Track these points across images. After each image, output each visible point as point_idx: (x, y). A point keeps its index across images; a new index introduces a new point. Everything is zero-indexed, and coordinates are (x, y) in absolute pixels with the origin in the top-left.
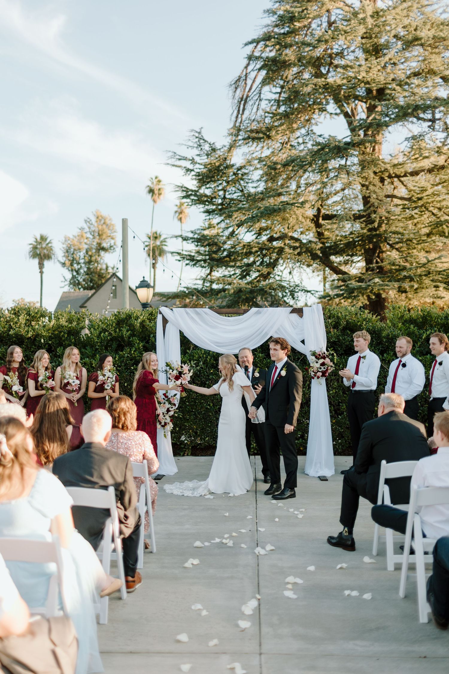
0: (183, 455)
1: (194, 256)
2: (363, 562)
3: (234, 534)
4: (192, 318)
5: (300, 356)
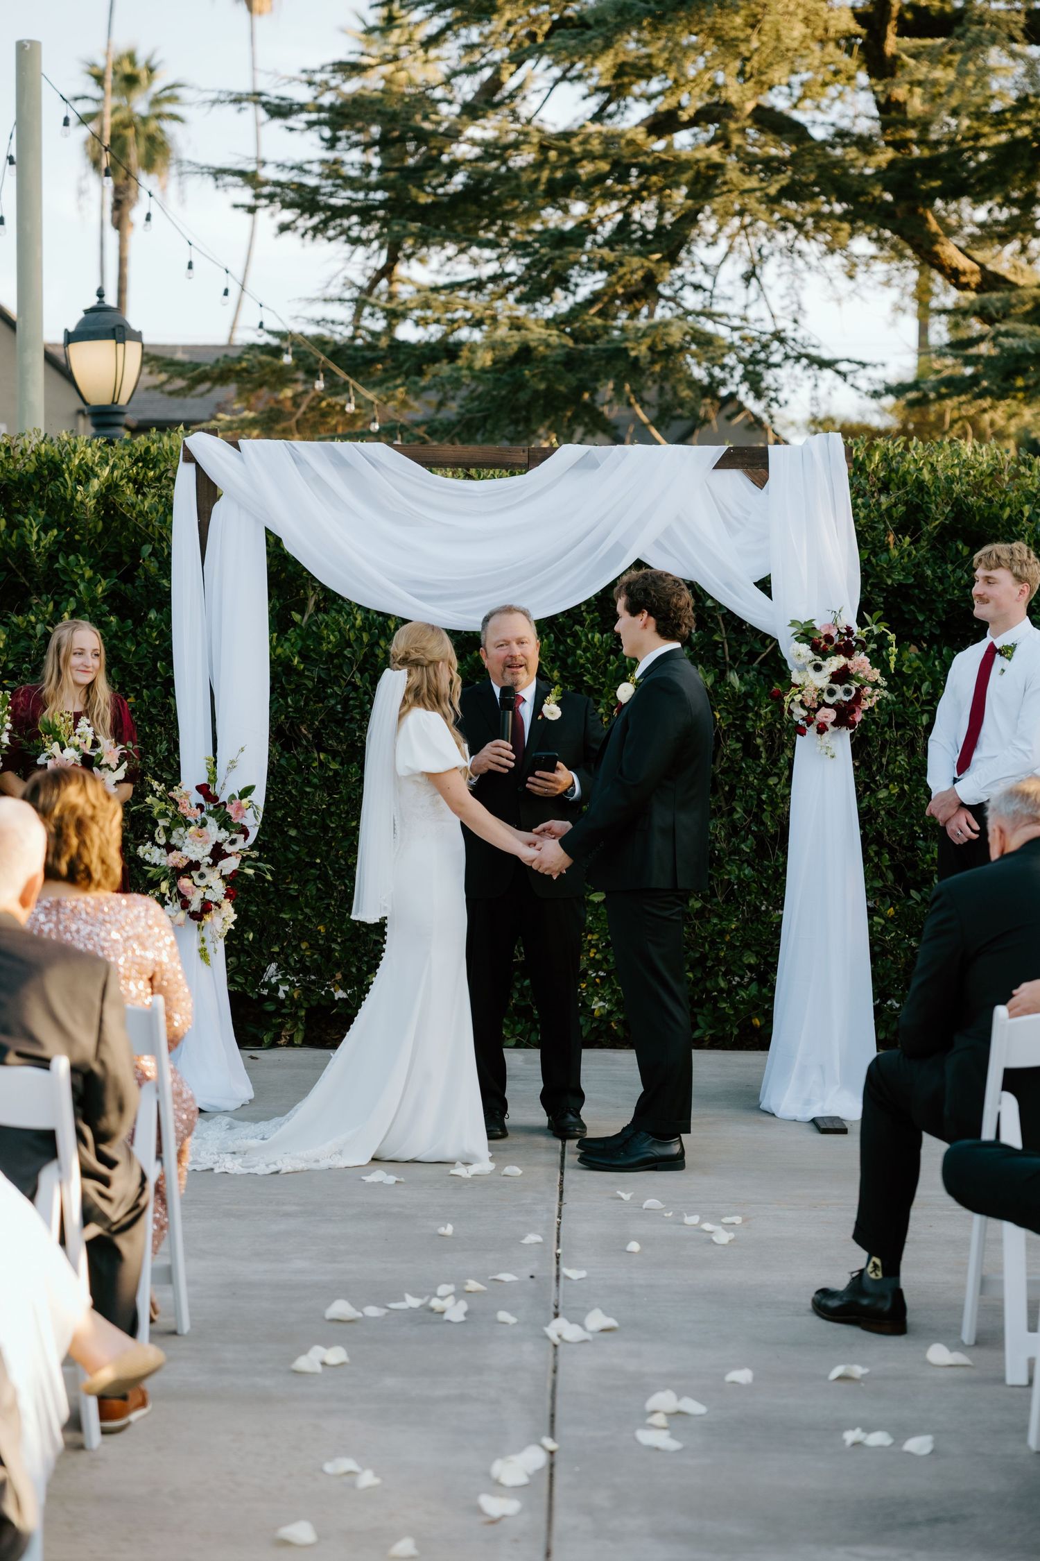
0: (274, 1045)
1: (316, 190)
2: (927, 1363)
3: (473, 1285)
4: (317, 481)
5: (758, 646)
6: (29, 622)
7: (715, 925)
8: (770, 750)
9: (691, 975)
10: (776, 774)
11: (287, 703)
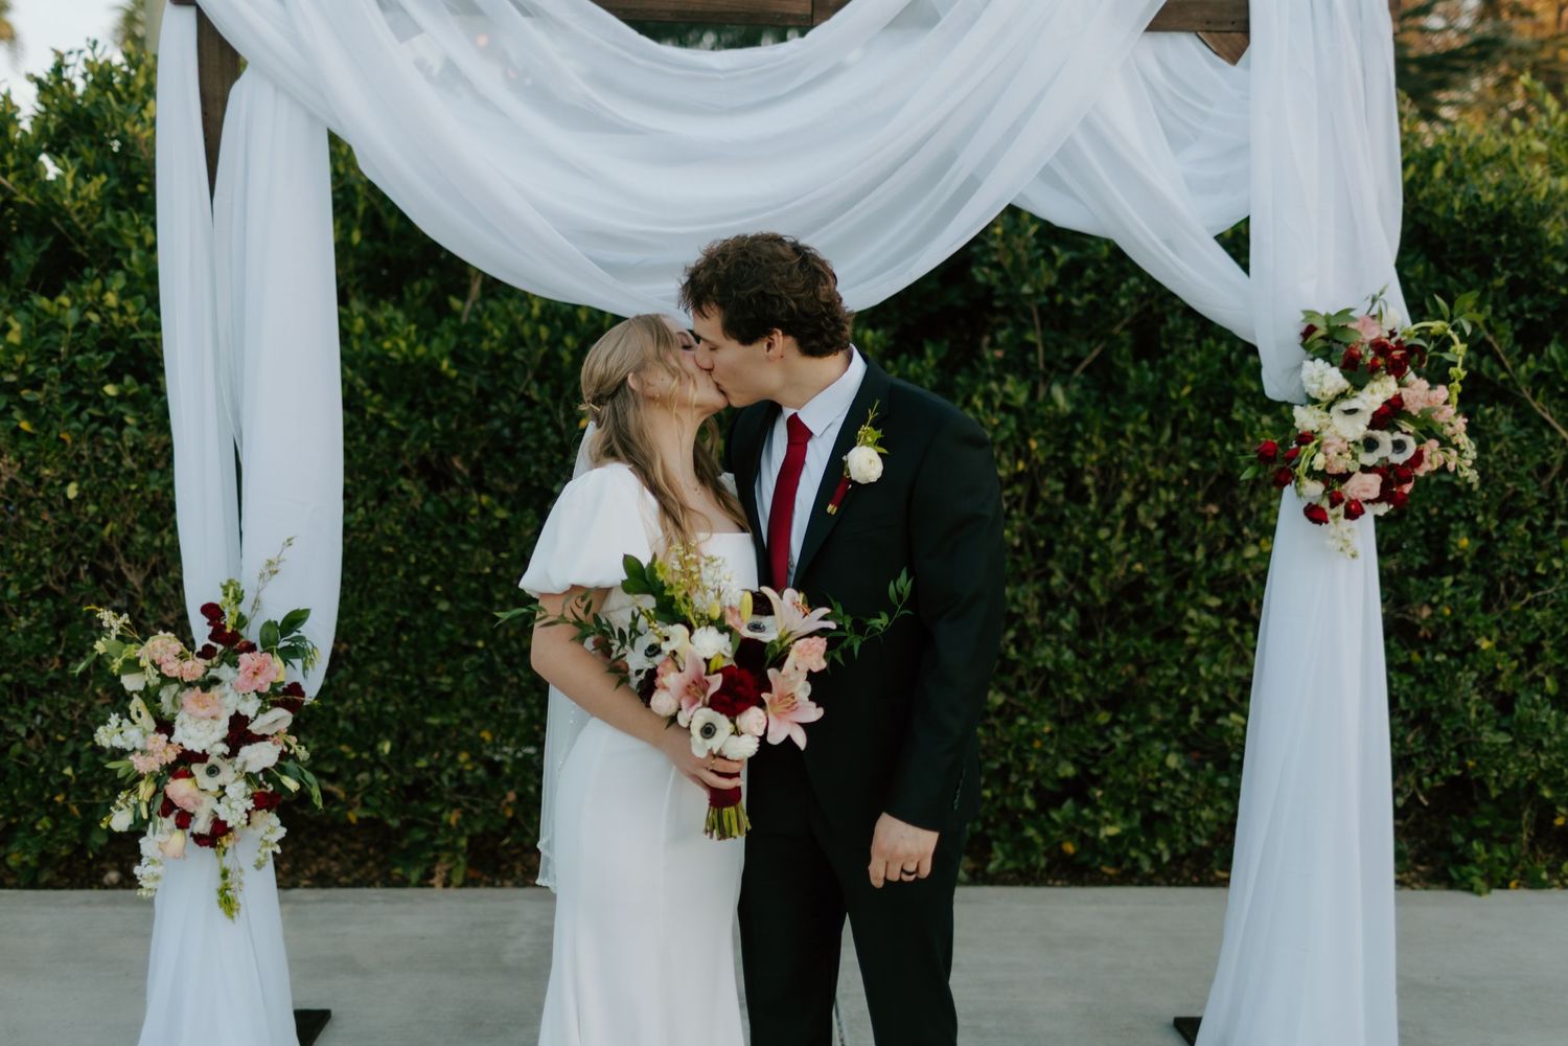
5: (1083, 348)
6: (61, 306)
7: (1022, 727)
8: (1101, 491)
9: (987, 793)
10: (1108, 525)
11: (432, 425)
